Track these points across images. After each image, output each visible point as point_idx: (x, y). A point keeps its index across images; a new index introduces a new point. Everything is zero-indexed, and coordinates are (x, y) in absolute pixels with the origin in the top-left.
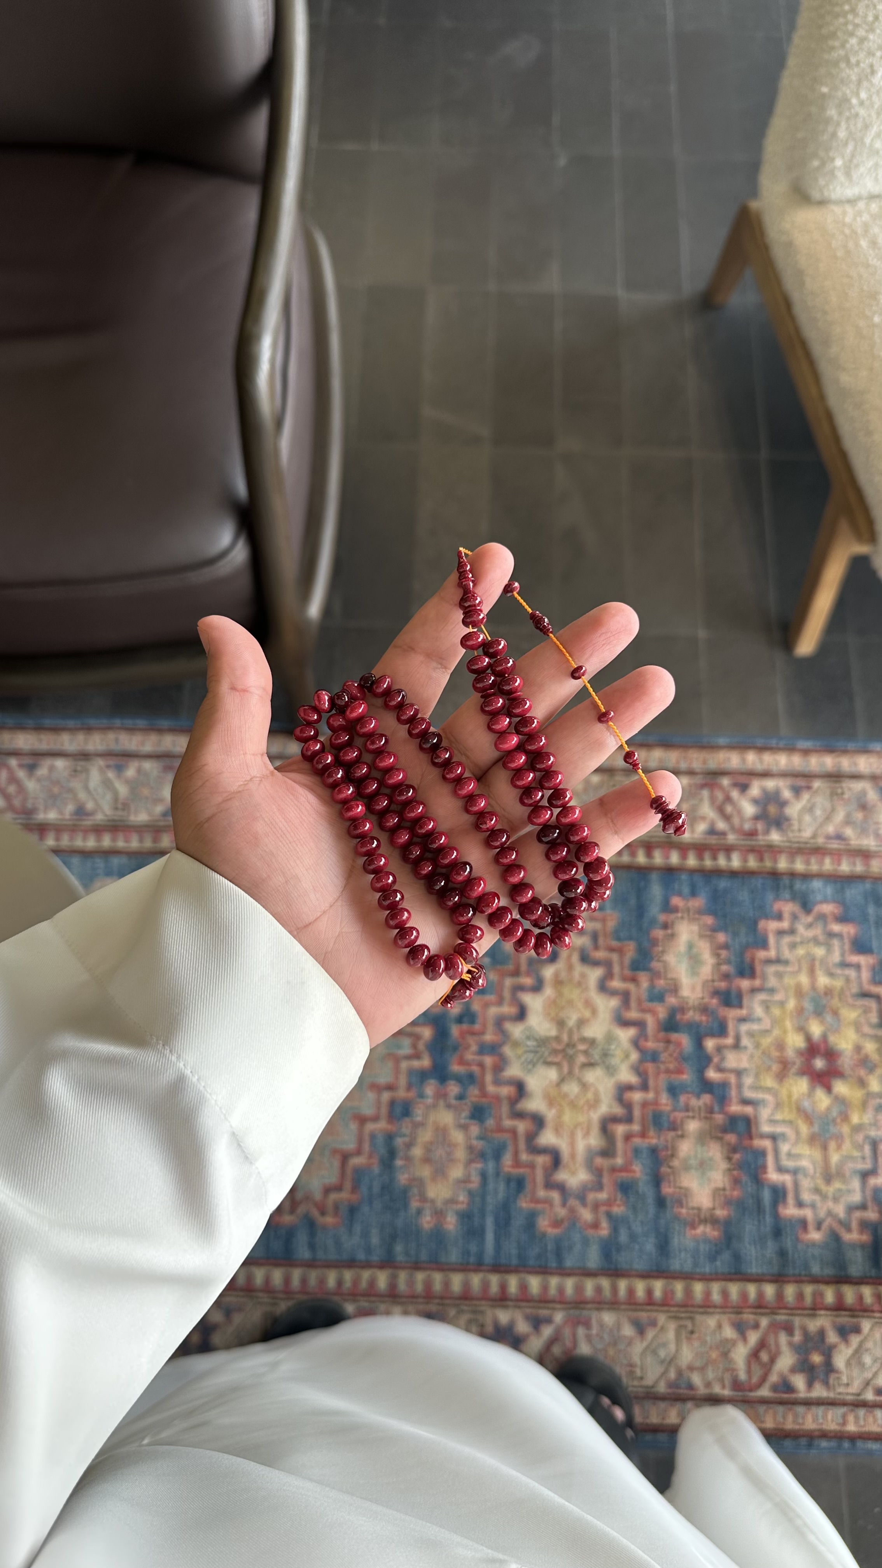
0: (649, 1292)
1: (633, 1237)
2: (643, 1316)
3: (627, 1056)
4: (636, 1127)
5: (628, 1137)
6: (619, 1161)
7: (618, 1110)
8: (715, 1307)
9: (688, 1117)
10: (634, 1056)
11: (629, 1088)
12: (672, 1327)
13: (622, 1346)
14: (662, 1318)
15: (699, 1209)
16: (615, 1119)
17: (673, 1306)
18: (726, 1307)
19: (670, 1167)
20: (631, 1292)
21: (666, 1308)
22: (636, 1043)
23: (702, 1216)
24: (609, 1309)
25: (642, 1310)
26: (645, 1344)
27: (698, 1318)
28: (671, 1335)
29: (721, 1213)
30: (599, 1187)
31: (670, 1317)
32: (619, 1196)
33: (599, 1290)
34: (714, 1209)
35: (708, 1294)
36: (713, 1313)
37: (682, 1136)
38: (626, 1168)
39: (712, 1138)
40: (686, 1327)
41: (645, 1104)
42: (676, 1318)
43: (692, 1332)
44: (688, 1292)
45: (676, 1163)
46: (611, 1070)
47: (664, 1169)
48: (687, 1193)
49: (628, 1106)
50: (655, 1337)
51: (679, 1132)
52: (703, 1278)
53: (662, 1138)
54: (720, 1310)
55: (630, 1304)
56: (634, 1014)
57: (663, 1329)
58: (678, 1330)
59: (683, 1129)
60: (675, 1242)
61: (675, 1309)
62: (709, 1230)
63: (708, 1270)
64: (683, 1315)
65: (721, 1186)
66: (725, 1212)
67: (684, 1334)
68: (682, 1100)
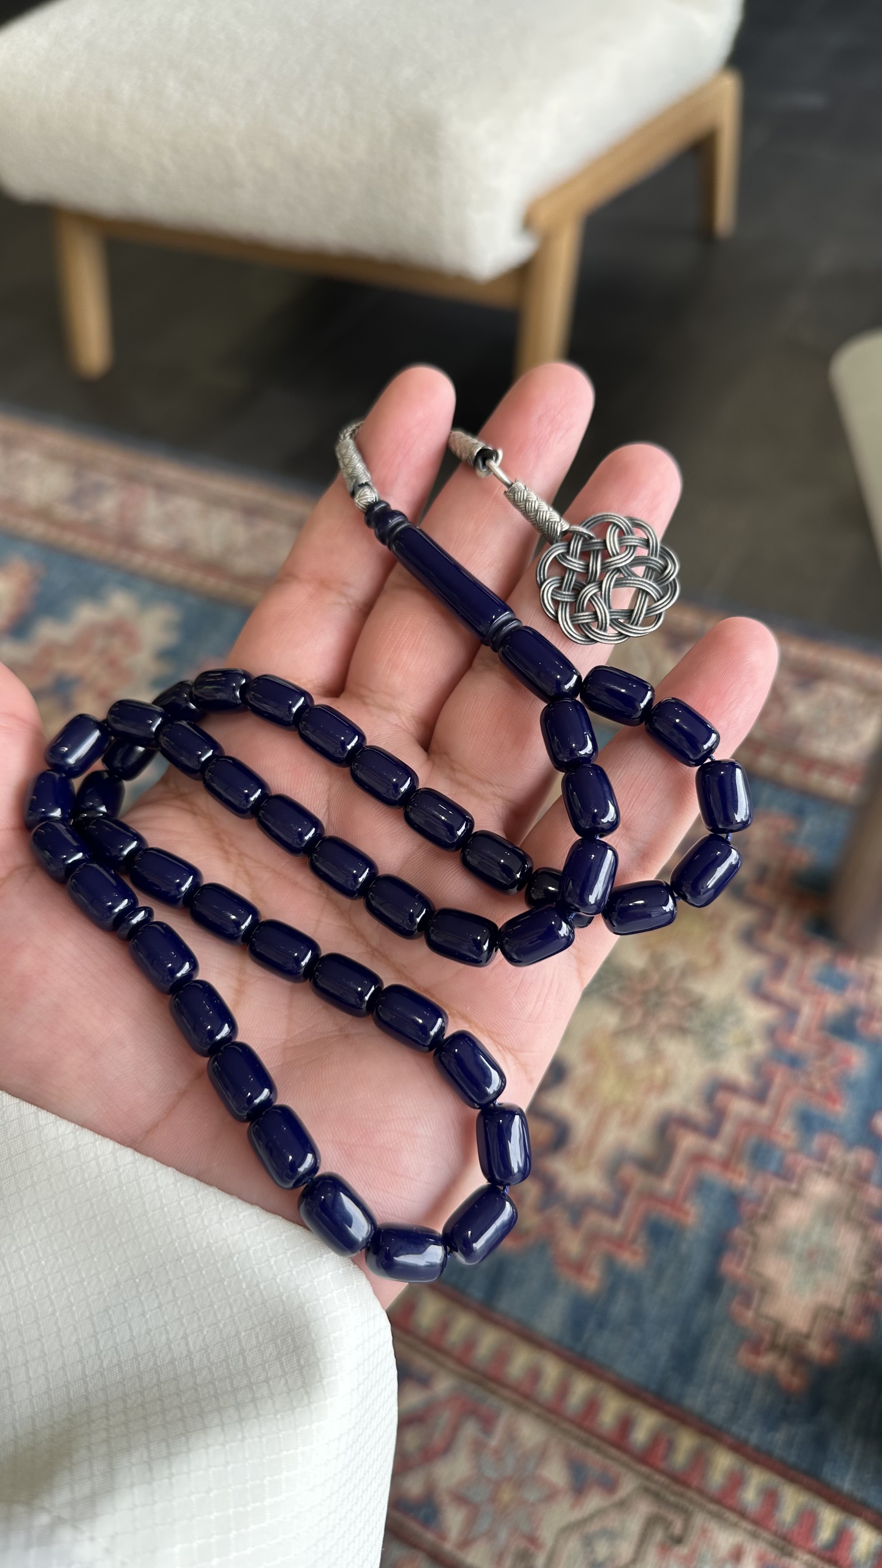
0: (626, 1424)
1: (637, 1317)
2: (595, 1460)
3: (748, 1042)
4: (718, 1148)
5: (698, 1158)
6: (666, 1186)
7: (698, 1112)
8: (742, 1514)
9: (819, 1171)
10: (759, 1047)
11: (731, 1088)
12: (644, 1508)
13: (532, 1495)
14: (628, 1485)
15: (778, 1326)
16: (685, 1122)
17: (662, 1472)
18: (766, 1528)
19: (753, 1233)
20: (592, 1406)
21: (644, 1469)
22: (771, 1032)
23: (781, 1340)
24: (538, 1416)
25: (598, 1450)
26: (576, 1515)
27: (699, 1519)
28: (634, 1524)
29: (815, 1348)
30: (614, 1212)
31: (646, 1490)
32: (642, 1239)
33: (535, 1375)
34: (808, 1336)
35: (736, 1481)
36: (735, 1525)
37: (796, 1194)
38: (673, 1202)
39: (848, 1218)
40: (668, 1525)
41: (748, 1123)
42: (657, 1496)
43: (679, 1540)
44: (699, 1460)
45: (766, 1232)
46: (712, 1052)
47: (738, 1233)
48: (766, 1289)
49: (719, 1115)
50: (600, 1513)
51: (794, 1186)
52: (738, 1448)
53: (758, 1183)
54: (750, 1527)
55: (580, 1426)
56: (784, 989)
57: (623, 1505)
58: (652, 1522)
59: (801, 1182)
60: (710, 1360)
61: (662, 1479)
62: (784, 1368)
63: (754, 1438)
64: (672, 1498)
65: (837, 1305)
66: (828, 1354)
67: (659, 1535)
68: (818, 1141)
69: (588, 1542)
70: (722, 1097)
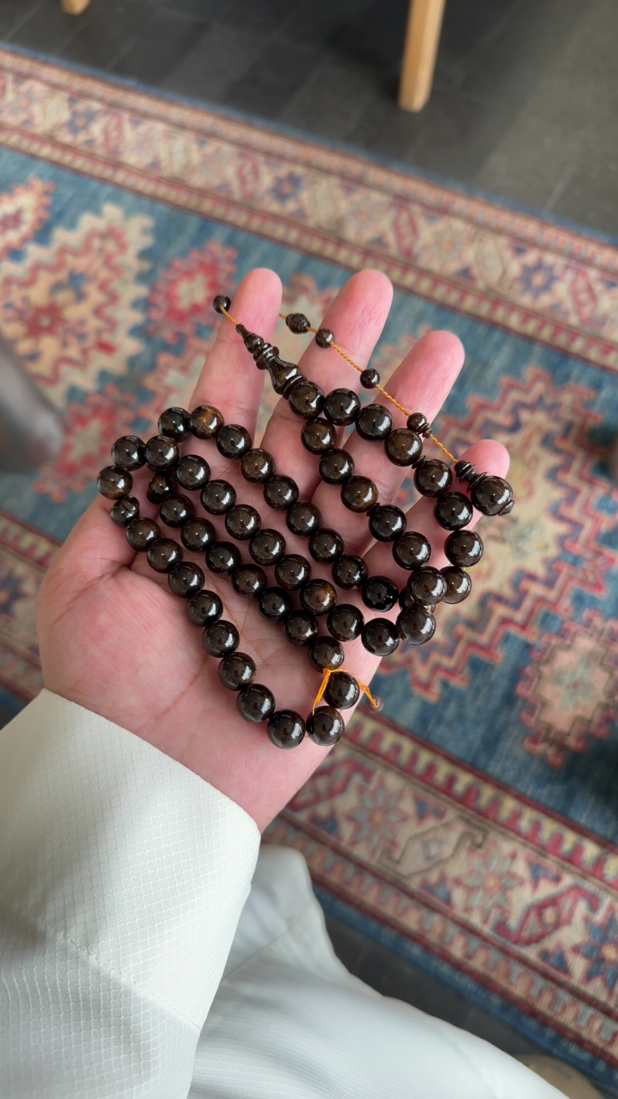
0: (451, 780)
1: (461, 717)
2: (431, 800)
3: (546, 547)
4: (519, 617)
5: (505, 621)
7: (507, 592)
8: (519, 833)
9: (586, 633)
10: (553, 551)
11: (532, 577)
12: (460, 828)
13: (393, 818)
14: (451, 814)
15: (549, 728)
16: (499, 598)
17: (473, 809)
18: (532, 841)
19: (538, 670)
20: (431, 769)
21: (461, 806)
22: (561, 540)
23: (552, 735)
24: (398, 774)
25: (434, 795)
26: (420, 829)
27: (492, 835)
28: (453, 837)
29: (571, 742)
30: (451, 654)
31: (462, 818)
32: (467, 671)
33: (397, 748)
34: (568, 734)
35: (516, 816)
36: (514, 839)
37: (569, 648)
38: (487, 649)
39: (601, 664)
40: (473, 838)
41: (540, 600)
42: (468, 822)
43: (479, 846)
44: (495, 803)
45: (546, 670)
47: (529, 670)
48: (544, 704)
49: (521, 593)
50: (434, 829)
51: (568, 642)
52: (520, 797)
53: (545, 638)
54: (522, 840)
55: (423, 781)
56: (574, 512)
57: (447, 826)
58: (463, 837)
59: (572, 641)
60: (506, 745)
61: (472, 812)
62: (551, 752)
63: (529, 792)
64: (478, 823)
65: (588, 715)
66: (580, 745)
67: (468, 843)
68: (586, 614)
69: (426, 845)
70: (526, 584)
